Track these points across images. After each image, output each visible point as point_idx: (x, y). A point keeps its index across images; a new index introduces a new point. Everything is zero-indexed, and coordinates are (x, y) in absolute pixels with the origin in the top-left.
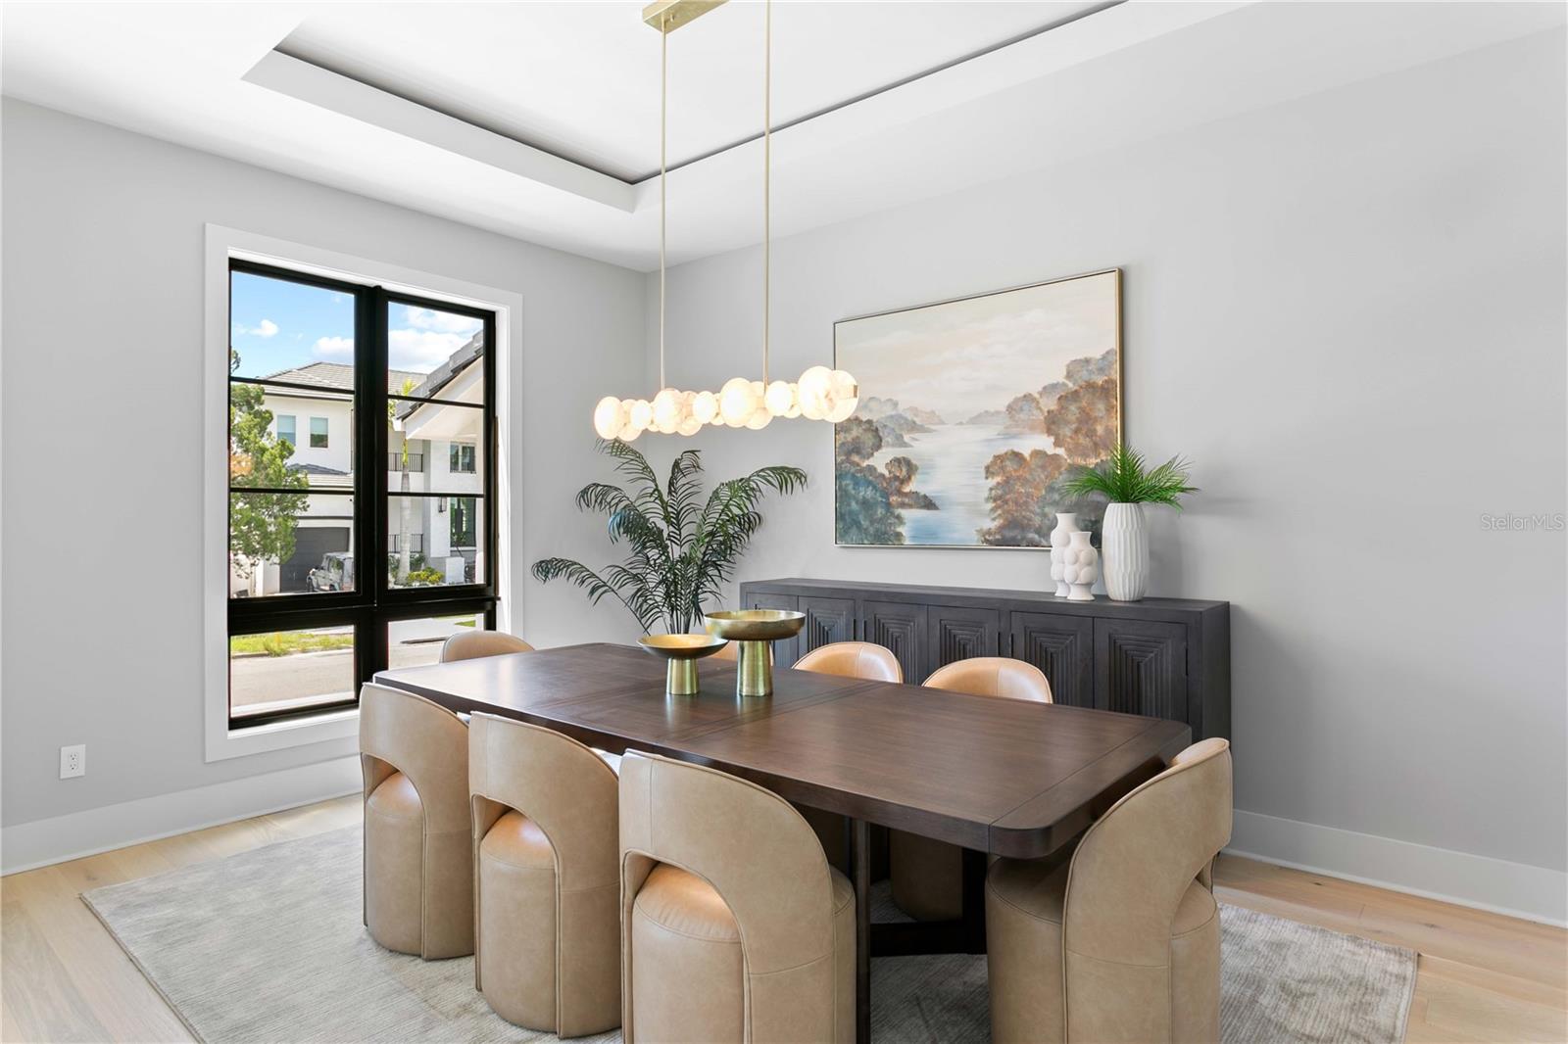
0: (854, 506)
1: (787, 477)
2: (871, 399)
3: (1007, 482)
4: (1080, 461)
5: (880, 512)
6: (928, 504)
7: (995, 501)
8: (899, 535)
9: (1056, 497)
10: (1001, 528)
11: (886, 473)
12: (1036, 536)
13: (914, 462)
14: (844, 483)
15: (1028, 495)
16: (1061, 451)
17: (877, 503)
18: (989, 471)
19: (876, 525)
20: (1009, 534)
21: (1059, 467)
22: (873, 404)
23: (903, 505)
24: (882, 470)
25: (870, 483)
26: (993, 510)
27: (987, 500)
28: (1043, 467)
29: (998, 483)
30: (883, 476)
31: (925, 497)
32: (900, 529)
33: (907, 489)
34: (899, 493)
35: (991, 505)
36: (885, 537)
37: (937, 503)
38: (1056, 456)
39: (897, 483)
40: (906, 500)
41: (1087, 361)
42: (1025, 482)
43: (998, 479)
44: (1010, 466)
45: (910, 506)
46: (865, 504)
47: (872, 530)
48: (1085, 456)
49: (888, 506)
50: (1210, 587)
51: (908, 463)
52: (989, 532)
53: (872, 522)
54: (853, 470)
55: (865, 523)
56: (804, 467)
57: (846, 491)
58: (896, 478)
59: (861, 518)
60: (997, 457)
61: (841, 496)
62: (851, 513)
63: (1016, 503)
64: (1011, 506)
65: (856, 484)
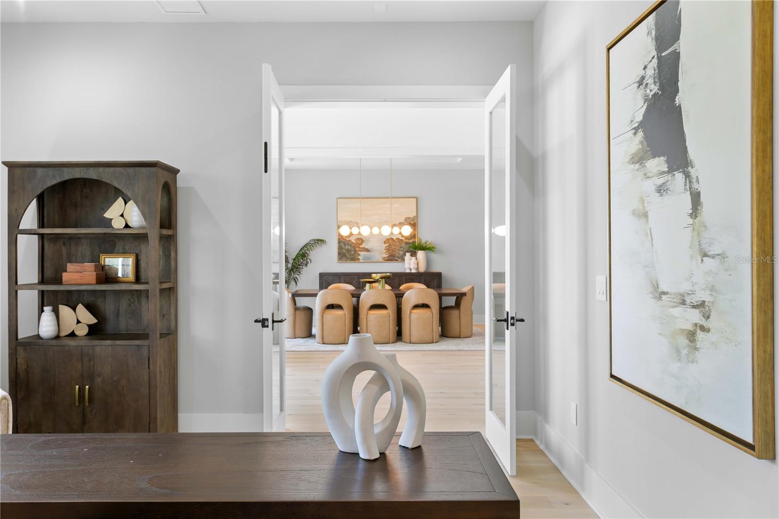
0: (344, 251)
1: (320, 242)
2: (350, 221)
3: (390, 245)
4: (408, 241)
5: (353, 252)
6: (367, 250)
7: (387, 250)
8: (359, 259)
9: (402, 249)
10: (388, 257)
11: (355, 242)
12: (397, 259)
13: (364, 239)
14: (341, 244)
15: (395, 249)
16: (403, 238)
17: (351, 250)
18: (385, 243)
19: (352, 256)
20: (390, 258)
21: (403, 242)
22: (350, 223)
23: (360, 251)
24: (353, 241)
25: (349, 245)
26: (386, 252)
27: (384, 250)
28: (399, 242)
29: (387, 246)
30: (353, 243)
31: (367, 249)
32: (359, 257)
33: (361, 247)
34: (359, 247)
35: (385, 251)
36: (354, 259)
37: (371, 250)
38: (402, 240)
39: (358, 245)
40: (361, 250)
41: (409, 218)
42: (394, 245)
43: (387, 244)
44: (390, 241)
45: (362, 251)
46: (348, 250)
47: (350, 257)
48: (409, 240)
49: (355, 251)
50: (435, 269)
51: (362, 239)
52: (385, 258)
53: (350, 255)
54: (344, 241)
55: (348, 256)
56: (325, 239)
57: (341, 247)
58: (358, 243)
59: (346, 254)
60: (387, 239)
61: (340, 248)
62: (343, 253)
63: (392, 250)
64: (391, 251)
65: (345, 244)
